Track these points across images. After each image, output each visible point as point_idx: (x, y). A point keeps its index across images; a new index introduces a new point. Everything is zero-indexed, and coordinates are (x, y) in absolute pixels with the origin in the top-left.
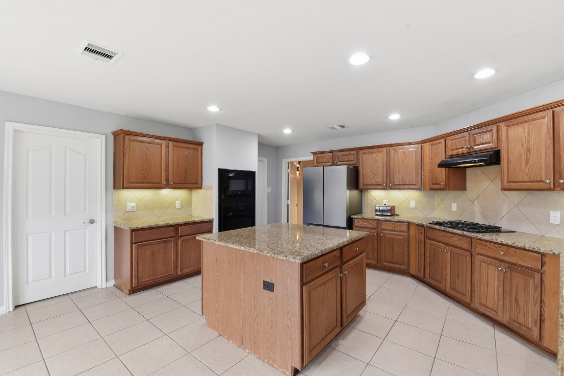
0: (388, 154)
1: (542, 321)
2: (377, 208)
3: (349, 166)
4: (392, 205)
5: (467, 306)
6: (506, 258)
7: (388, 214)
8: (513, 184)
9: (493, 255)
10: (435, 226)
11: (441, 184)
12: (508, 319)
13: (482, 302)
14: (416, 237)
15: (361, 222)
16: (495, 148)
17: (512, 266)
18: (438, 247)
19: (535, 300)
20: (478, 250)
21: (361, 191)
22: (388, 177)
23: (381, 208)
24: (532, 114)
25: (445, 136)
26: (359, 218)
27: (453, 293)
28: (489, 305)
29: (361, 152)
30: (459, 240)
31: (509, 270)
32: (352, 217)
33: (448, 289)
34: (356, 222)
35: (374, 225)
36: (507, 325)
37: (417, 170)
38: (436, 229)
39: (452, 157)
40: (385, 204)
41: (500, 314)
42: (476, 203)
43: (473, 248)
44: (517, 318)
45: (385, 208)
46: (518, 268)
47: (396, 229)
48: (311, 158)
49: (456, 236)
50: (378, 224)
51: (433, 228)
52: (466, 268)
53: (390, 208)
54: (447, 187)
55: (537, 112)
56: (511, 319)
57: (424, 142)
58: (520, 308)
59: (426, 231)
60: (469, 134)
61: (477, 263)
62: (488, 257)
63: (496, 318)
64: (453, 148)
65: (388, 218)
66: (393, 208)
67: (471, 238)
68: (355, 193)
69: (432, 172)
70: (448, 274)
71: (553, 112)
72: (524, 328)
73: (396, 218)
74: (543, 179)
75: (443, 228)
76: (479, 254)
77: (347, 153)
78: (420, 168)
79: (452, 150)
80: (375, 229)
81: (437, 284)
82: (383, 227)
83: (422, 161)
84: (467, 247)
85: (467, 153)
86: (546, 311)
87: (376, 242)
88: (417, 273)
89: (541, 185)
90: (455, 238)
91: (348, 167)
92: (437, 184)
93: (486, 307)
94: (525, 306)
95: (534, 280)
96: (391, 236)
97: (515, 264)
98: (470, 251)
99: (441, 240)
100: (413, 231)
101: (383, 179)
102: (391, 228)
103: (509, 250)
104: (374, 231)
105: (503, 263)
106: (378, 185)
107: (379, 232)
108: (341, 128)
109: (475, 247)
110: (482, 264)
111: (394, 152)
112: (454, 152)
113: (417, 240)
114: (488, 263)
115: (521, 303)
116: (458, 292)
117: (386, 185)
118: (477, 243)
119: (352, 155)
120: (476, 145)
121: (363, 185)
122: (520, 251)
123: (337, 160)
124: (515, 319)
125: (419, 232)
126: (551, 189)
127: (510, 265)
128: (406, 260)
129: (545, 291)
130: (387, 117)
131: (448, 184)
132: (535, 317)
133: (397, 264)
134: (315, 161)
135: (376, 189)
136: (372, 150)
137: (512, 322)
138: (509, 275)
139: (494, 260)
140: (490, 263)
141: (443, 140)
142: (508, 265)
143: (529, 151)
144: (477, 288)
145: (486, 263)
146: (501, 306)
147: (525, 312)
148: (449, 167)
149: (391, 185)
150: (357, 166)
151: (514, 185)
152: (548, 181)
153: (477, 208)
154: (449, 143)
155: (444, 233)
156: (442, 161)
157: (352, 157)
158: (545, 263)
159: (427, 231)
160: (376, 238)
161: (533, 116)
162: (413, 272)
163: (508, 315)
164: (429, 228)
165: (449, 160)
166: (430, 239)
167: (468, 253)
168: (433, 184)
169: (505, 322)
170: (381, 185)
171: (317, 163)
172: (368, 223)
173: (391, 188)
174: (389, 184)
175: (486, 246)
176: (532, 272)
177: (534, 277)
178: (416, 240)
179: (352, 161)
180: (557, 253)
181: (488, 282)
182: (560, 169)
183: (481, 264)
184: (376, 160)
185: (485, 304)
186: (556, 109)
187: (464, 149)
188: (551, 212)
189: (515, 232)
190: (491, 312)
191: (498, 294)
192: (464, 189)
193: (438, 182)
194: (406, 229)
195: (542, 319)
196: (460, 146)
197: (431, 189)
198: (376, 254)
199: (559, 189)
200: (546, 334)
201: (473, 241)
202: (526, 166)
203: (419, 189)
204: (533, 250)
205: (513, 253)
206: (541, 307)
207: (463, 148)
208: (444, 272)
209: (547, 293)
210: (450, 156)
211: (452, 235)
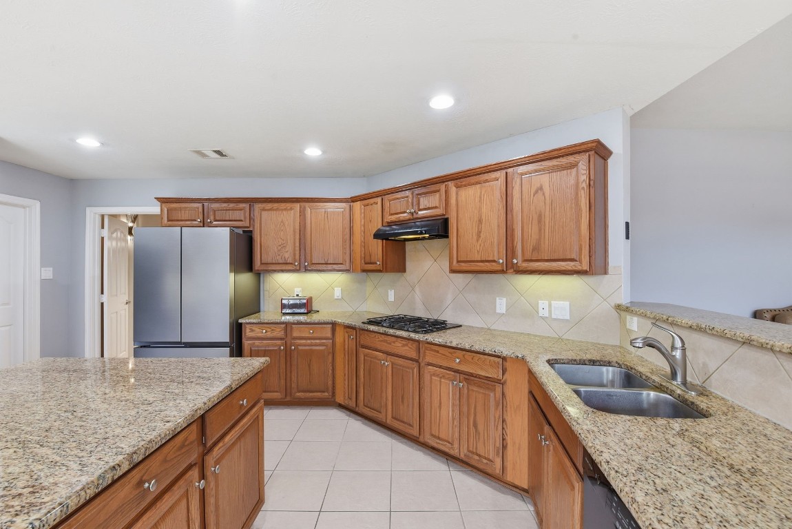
0: (302, 213)
1: (504, 447)
2: (284, 302)
3: (234, 229)
4: (308, 295)
5: (415, 441)
6: (463, 368)
7: (302, 311)
8: (463, 264)
9: (445, 364)
10: (372, 328)
11: (376, 263)
12: (466, 451)
13: (433, 433)
14: (344, 345)
15: (258, 330)
16: (444, 215)
17: (469, 377)
18: (376, 358)
19: (497, 420)
20: (429, 359)
21: (258, 275)
22: (302, 251)
23: (291, 302)
24: (485, 173)
25: (382, 194)
26: (253, 323)
27: (396, 425)
28: (442, 436)
29: (257, 206)
30: (404, 345)
31: (466, 384)
32: (240, 321)
33: (389, 421)
34: (248, 330)
35: (279, 332)
36: (465, 459)
37: (344, 241)
38: (373, 332)
39: (390, 224)
40: (298, 295)
41: (456, 446)
42: (417, 290)
43: (421, 355)
44: (476, 448)
45: (298, 302)
46: (475, 379)
47: (315, 335)
48: (155, 209)
49: (399, 340)
50: (286, 330)
51: (368, 331)
52: (413, 386)
53: (305, 301)
54: (384, 269)
55: (490, 172)
56: (469, 451)
57: (354, 200)
58: (479, 434)
59: (358, 335)
60: (413, 194)
61: (427, 377)
62: (440, 367)
63: (452, 452)
64: (392, 212)
65: (302, 318)
66: (310, 300)
67: (418, 341)
68: (246, 278)
69: (364, 244)
70: (390, 398)
71: (506, 173)
72: (485, 461)
73: (315, 318)
74: (496, 259)
75: (382, 330)
76: (429, 364)
77: (232, 205)
78: (348, 238)
79: (392, 214)
80: (281, 339)
81: (375, 415)
82: (295, 334)
83: (351, 228)
84: (413, 355)
85: (409, 220)
86: (508, 433)
87: (283, 360)
88: (346, 402)
89: (495, 267)
90: (399, 344)
91: (232, 232)
92: (371, 263)
93: (439, 438)
94: (486, 432)
95: (495, 394)
96: (307, 348)
97: (472, 375)
98: (417, 361)
99: (379, 347)
100: (340, 336)
101: (295, 255)
102: (307, 335)
103: (466, 356)
104: (279, 342)
105: (458, 375)
106: (287, 264)
107: (288, 343)
108: (219, 156)
109: (425, 355)
110: (433, 377)
111: (311, 212)
112: (394, 218)
113: (347, 349)
114: (441, 375)
115: (481, 427)
116: (403, 422)
117: (300, 264)
118: (426, 349)
119: (241, 210)
120: (420, 210)
121: (261, 264)
122: (478, 355)
123: (212, 218)
124: (474, 451)
125: (349, 337)
126: (503, 270)
127: (467, 377)
128: (330, 383)
129: (506, 407)
130: (301, 151)
131: (386, 264)
132: (498, 445)
133: (317, 392)
134: (165, 218)
135: (283, 271)
136: (276, 205)
137: (471, 455)
138: (466, 391)
139: (448, 372)
140: (444, 376)
141: (379, 200)
142: (464, 376)
143: (480, 221)
144: (427, 415)
145: (438, 375)
146: (457, 435)
147: (486, 439)
148: (387, 239)
149: (306, 264)
150: (251, 231)
151: (464, 266)
152: (501, 261)
153: (418, 295)
154: (387, 204)
155: (383, 336)
156: (379, 230)
157: (240, 215)
158: (506, 369)
159: (360, 335)
160: (283, 354)
161: (486, 176)
162: (340, 399)
163: (466, 446)
164: (363, 330)
165: (388, 229)
166: (363, 347)
167: (415, 364)
168: (366, 264)
169: (462, 456)
170: (291, 264)
171: (169, 220)
172: (269, 330)
173: (306, 270)
174: (304, 264)
175: (438, 352)
176: (493, 383)
177: (495, 390)
178: (344, 349)
179: (242, 221)
180: (520, 356)
181: (440, 404)
182: (513, 246)
183: (431, 379)
184: (282, 222)
185: (437, 435)
186: (510, 170)
187: (405, 215)
188: (497, 298)
189: (461, 326)
190: (445, 445)
191: (453, 419)
192: (403, 270)
193: (373, 260)
194: (329, 335)
195: (505, 444)
196: (402, 208)
197: (364, 271)
198: (283, 382)
199: (512, 270)
200: (509, 465)
201: (421, 345)
202: (477, 241)
203: (347, 271)
204: (494, 353)
205: (470, 360)
206: (503, 428)
207: (405, 212)
208: (384, 394)
209: (508, 409)
210: (388, 223)
211: (394, 339)
